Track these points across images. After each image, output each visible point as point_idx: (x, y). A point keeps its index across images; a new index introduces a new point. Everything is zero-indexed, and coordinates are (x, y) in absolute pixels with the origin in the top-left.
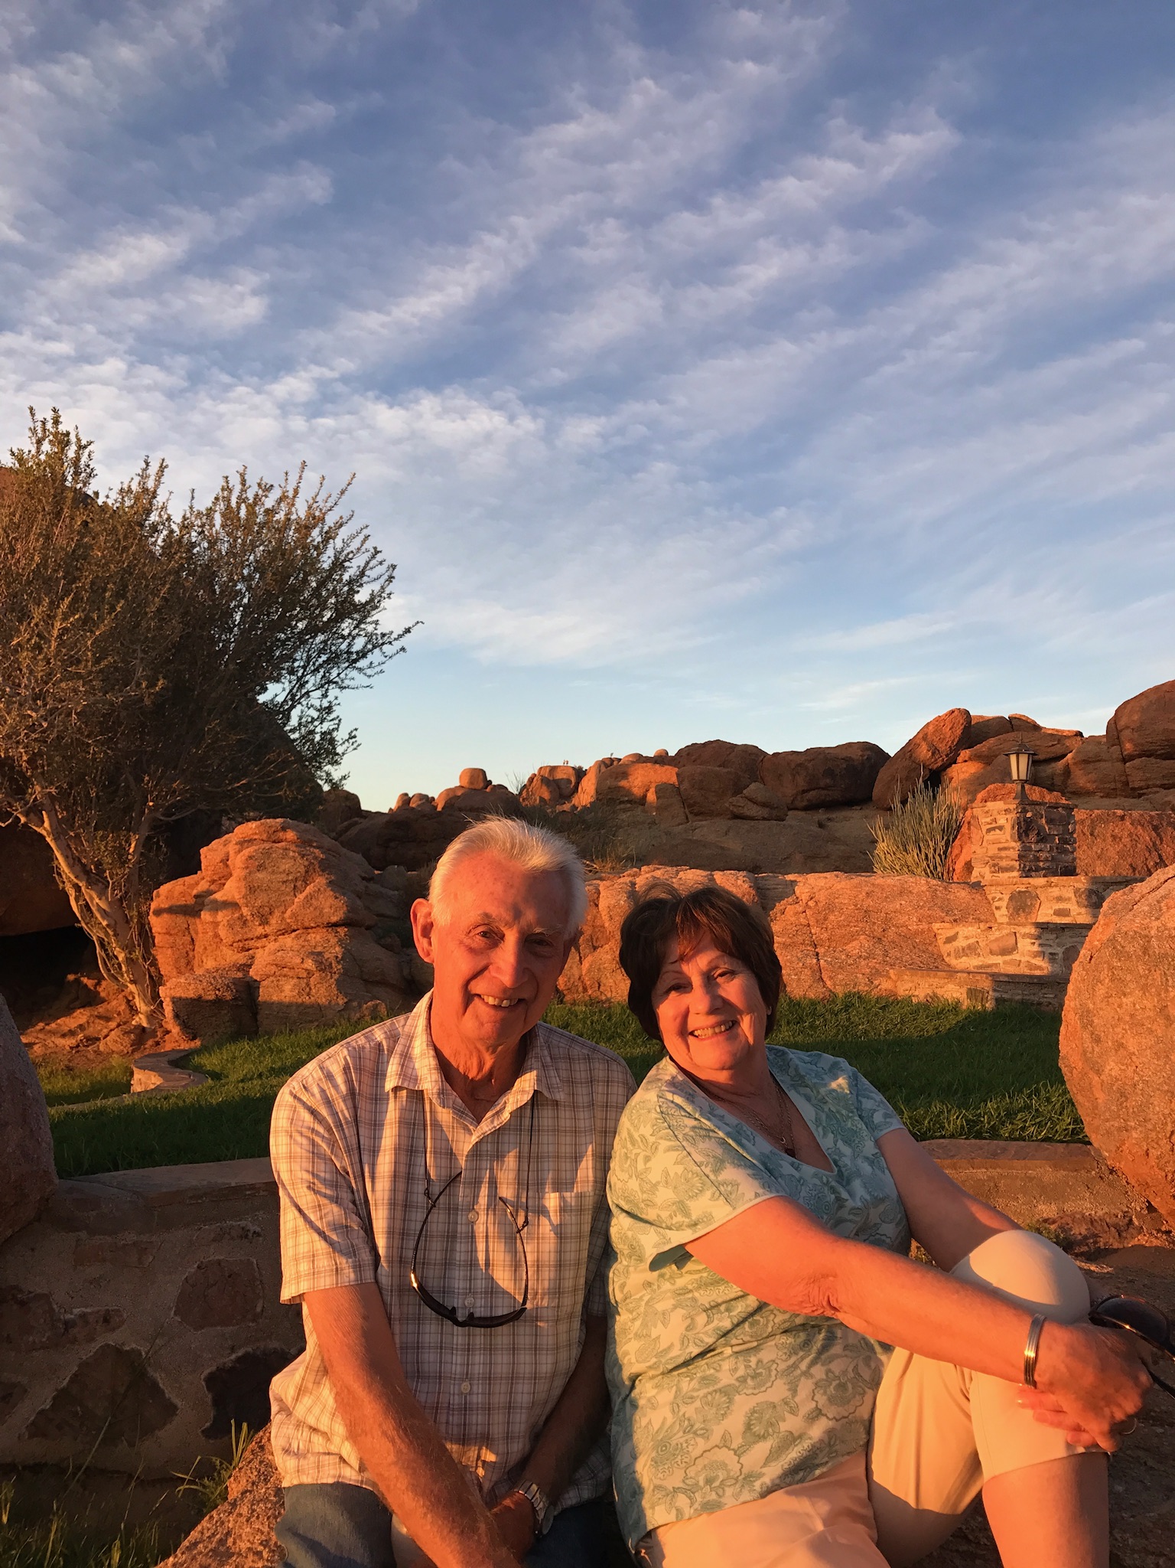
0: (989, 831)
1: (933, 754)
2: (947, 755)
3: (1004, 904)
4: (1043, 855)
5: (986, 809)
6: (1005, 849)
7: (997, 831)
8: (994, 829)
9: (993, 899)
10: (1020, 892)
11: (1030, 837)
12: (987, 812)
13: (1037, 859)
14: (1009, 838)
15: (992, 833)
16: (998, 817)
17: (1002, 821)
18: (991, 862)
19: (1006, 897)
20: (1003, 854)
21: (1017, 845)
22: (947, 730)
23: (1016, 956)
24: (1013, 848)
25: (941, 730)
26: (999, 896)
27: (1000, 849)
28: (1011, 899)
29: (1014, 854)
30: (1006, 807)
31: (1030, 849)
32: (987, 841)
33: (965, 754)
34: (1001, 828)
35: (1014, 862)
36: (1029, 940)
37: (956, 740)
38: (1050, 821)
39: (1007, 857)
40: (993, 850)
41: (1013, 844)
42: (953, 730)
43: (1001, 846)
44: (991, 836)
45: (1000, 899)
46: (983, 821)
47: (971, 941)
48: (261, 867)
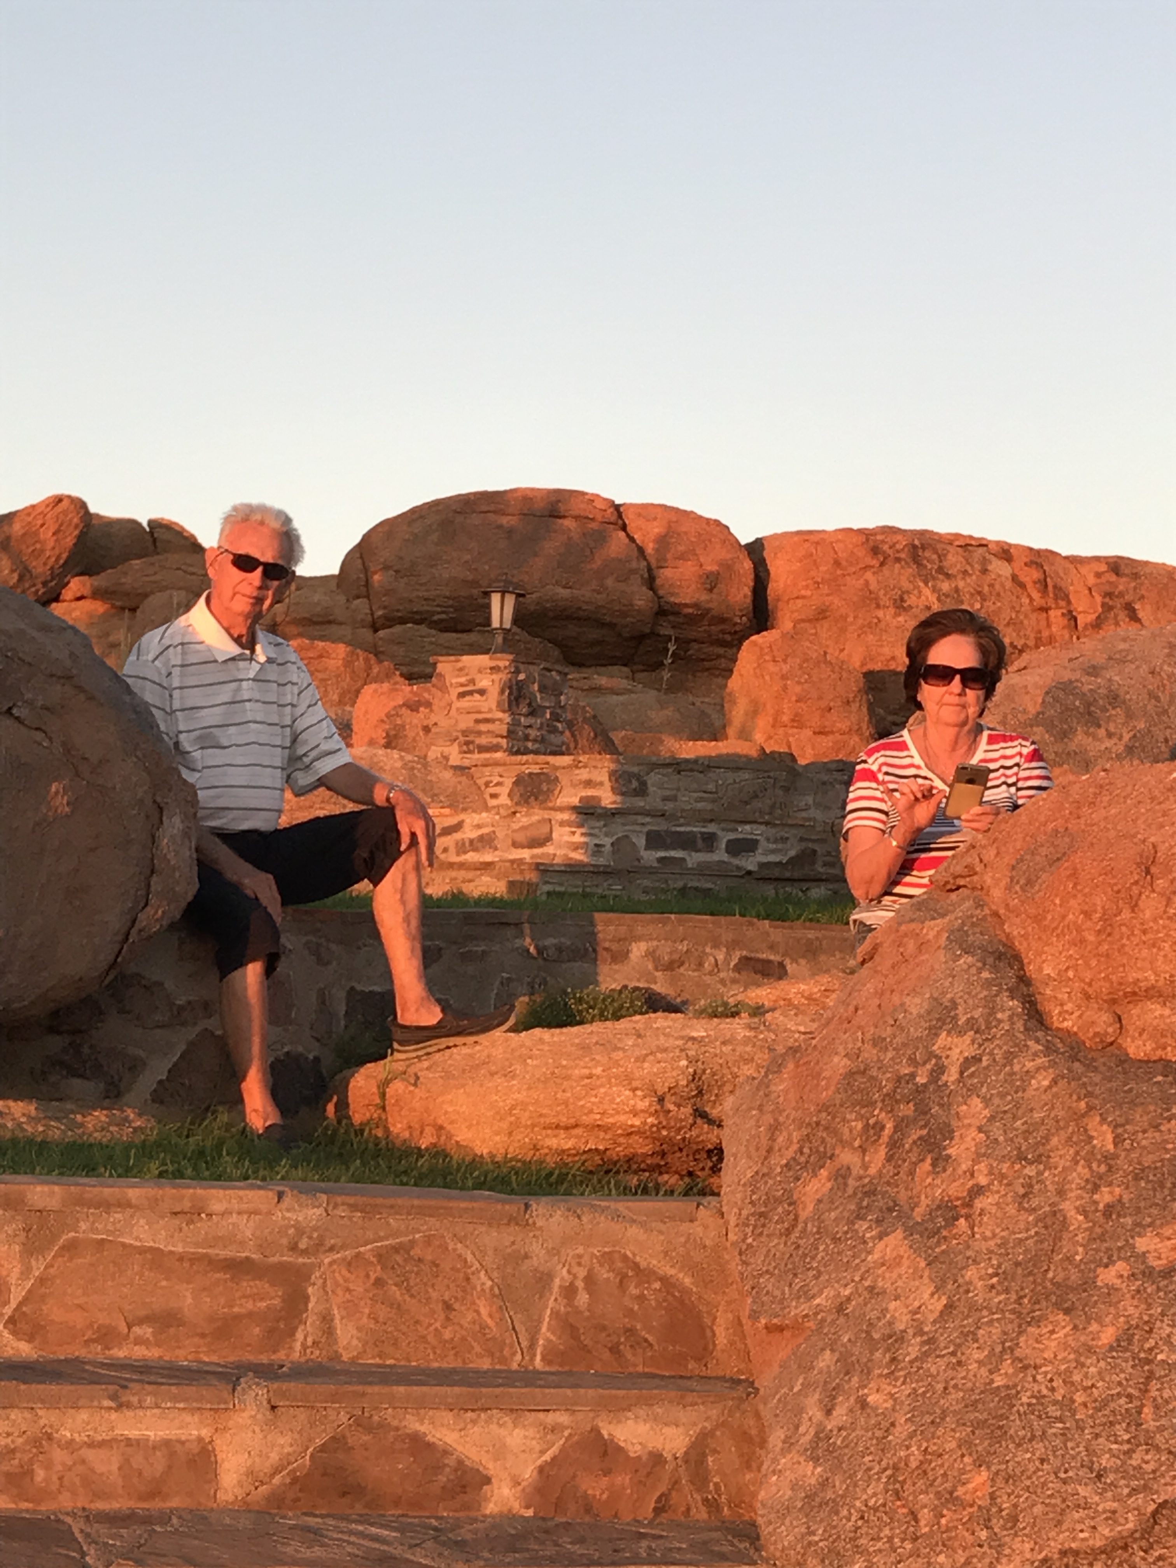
0: (462, 695)
1: (21, 578)
2: (45, 584)
3: (504, 791)
4: (533, 733)
5: (460, 665)
6: (487, 721)
7: (477, 696)
8: (471, 693)
9: (487, 784)
10: (530, 774)
11: (521, 706)
12: (461, 669)
13: (527, 738)
14: (494, 707)
15: (468, 698)
16: (478, 677)
17: (484, 682)
18: (462, 739)
19: (509, 782)
20: (483, 727)
21: (507, 718)
22: (46, 535)
23: (549, 849)
24: (500, 720)
25: (36, 533)
26: (496, 779)
27: (477, 721)
28: (516, 783)
29: (503, 729)
30: (493, 664)
31: (519, 724)
32: (458, 709)
33: (76, 585)
34: (482, 692)
35: (499, 740)
36: (568, 829)
37: (65, 556)
38: (543, 689)
39: (489, 732)
40: (466, 723)
41: (500, 715)
42: (60, 535)
43: (480, 716)
44: (466, 703)
45: (498, 784)
46: (454, 681)
47: (485, 830)
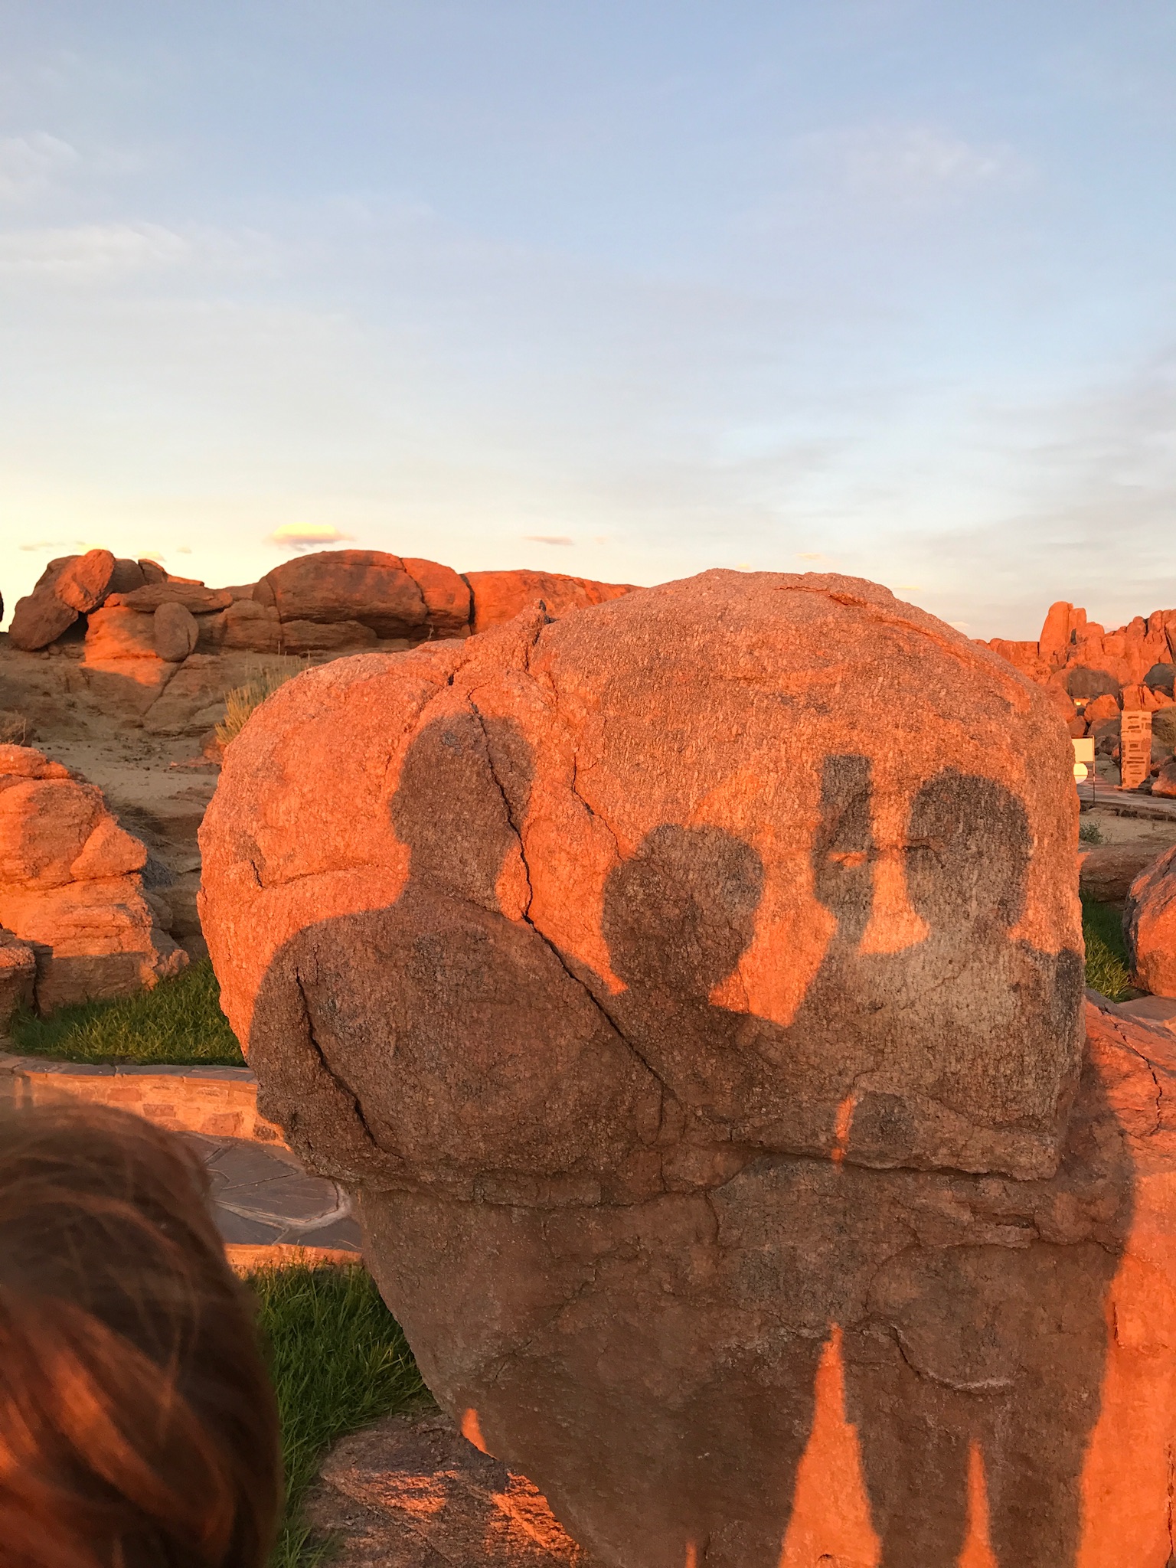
1: (85, 596)
2: (97, 598)
22: (96, 571)
25: (90, 568)
33: (114, 598)
37: (106, 583)
42: (102, 572)
48: (43, 812)
